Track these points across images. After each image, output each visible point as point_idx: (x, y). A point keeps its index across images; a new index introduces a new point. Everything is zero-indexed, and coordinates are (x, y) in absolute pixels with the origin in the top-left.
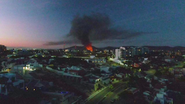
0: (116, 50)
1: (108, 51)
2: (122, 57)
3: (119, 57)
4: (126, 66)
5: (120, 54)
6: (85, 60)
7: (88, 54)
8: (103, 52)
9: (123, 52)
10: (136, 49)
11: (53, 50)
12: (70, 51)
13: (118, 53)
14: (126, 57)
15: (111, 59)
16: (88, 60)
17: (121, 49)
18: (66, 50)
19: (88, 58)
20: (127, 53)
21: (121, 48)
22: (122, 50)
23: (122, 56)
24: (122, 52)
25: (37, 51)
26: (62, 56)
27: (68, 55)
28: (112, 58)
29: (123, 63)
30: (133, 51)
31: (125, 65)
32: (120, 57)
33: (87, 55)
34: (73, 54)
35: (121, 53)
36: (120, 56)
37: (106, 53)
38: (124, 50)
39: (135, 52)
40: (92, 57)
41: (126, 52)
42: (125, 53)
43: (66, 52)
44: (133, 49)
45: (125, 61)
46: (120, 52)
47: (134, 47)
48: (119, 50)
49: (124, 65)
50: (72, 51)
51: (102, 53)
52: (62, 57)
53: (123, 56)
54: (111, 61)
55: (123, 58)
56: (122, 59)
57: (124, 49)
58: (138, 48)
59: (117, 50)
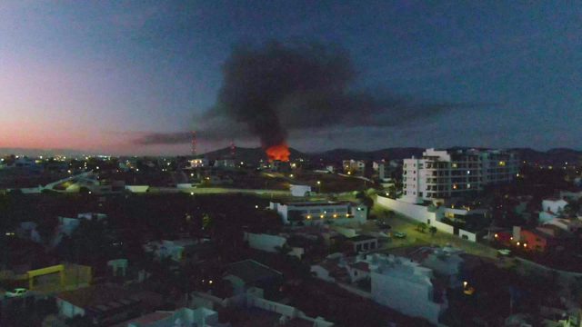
0: (406, 161)
1: (361, 165)
2: (435, 196)
3: (421, 194)
4: (465, 237)
5: (429, 180)
6: (272, 206)
7: (281, 175)
8: (339, 168)
9: (441, 173)
10: (491, 156)
11: (155, 161)
12: (211, 164)
13: (417, 175)
14: (455, 194)
15: (383, 202)
16: (283, 210)
17: (431, 158)
18: (195, 162)
19: (280, 193)
20: (458, 176)
21: (430, 152)
22: (436, 163)
23: (435, 188)
24: (435, 173)
25: (76, 165)
26: (174, 186)
27: (197, 182)
28: (385, 196)
29: (445, 220)
30: (481, 165)
31: (462, 232)
32: (425, 195)
33: (278, 179)
34: (222, 178)
35: (432, 177)
36: (429, 188)
37: (354, 172)
38: (446, 163)
39: (488, 171)
40: (298, 191)
41: (454, 173)
42: (450, 176)
43: (194, 170)
44: (481, 159)
45: (451, 212)
46: (426, 173)
47: (482, 150)
48: (422, 161)
49: (456, 232)
50: (216, 164)
51: (336, 171)
52: (171, 190)
53: (441, 188)
54: (390, 214)
55: (442, 201)
56: (435, 202)
57: (444, 156)
58: (495, 152)
59: (410, 164)
